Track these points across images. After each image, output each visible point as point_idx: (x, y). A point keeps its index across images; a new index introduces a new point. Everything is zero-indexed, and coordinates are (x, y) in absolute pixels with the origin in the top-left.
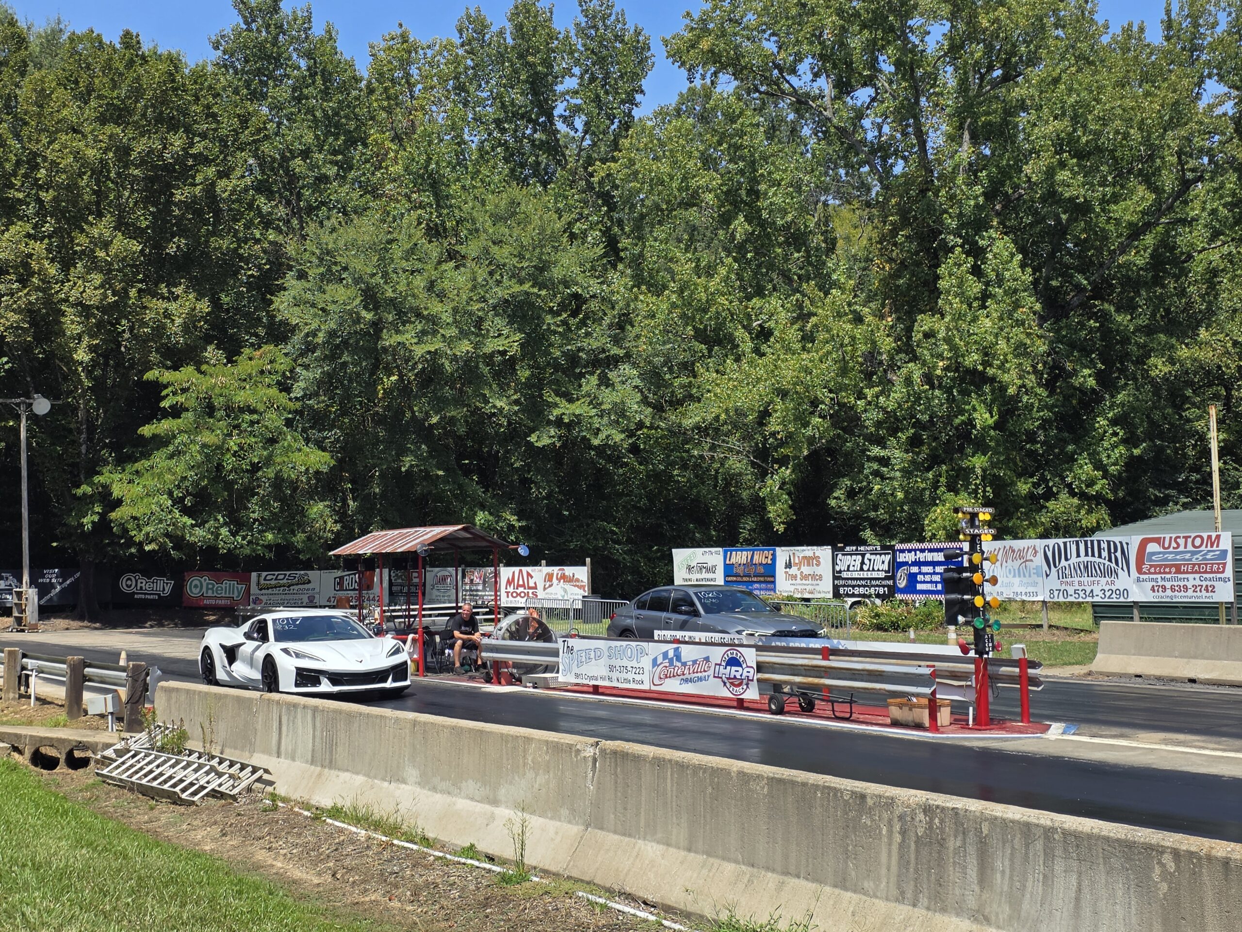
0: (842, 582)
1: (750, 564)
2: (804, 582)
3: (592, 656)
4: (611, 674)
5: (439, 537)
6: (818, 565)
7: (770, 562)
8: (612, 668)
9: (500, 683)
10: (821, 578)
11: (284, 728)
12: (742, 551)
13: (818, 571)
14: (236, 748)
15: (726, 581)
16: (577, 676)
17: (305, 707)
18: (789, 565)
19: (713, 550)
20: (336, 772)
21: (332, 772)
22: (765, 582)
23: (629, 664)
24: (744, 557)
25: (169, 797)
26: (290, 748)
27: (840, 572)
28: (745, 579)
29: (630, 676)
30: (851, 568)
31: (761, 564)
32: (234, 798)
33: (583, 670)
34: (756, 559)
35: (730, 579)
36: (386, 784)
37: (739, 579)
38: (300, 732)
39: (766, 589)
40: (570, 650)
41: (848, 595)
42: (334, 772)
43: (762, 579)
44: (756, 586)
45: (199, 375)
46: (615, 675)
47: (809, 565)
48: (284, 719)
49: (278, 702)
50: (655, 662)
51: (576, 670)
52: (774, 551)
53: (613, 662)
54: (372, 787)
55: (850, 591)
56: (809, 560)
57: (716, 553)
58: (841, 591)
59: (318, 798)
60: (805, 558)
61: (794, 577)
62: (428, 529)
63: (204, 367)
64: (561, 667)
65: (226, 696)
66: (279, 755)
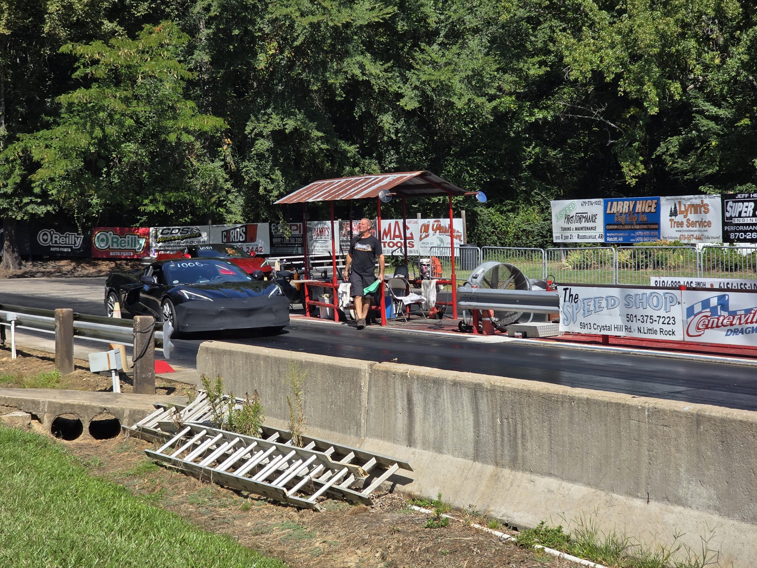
0: (733, 228)
1: (633, 213)
2: (691, 228)
3: (604, 303)
4: (629, 324)
5: (397, 183)
6: (706, 213)
7: (653, 210)
8: (629, 318)
9: (480, 332)
10: (709, 224)
11: (418, 411)
12: (623, 201)
13: (708, 217)
14: (332, 429)
15: (607, 231)
16: (583, 325)
17: (455, 384)
18: (674, 213)
19: (593, 200)
20: (527, 476)
21: (519, 474)
22: (648, 229)
23: (655, 314)
24: (626, 207)
25: (265, 494)
26: (431, 436)
27: (731, 218)
28: (626, 227)
29: (656, 326)
30: (743, 214)
31: (643, 213)
32: (368, 502)
33: (591, 319)
34: (639, 207)
35: (610, 227)
36: (638, 503)
37: (621, 227)
38: (449, 415)
39: (650, 236)
40: (575, 298)
41: (740, 240)
42: (522, 477)
43: (645, 227)
44: (640, 233)
45: (108, 49)
46: (635, 325)
47: (696, 212)
48: (417, 398)
49: (403, 376)
50: (690, 312)
51: (581, 319)
52: (659, 200)
53: (633, 311)
54: (610, 504)
55: (742, 236)
56: (696, 208)
57: (596, 203)
58: (732, 236)
59: (504, 511)
60: (693, 205)
61: (681, 224)
62: (381, 177)
63: (113, 41)
64: (562, 317)
65: (310, 365)
66: (410, 442)
